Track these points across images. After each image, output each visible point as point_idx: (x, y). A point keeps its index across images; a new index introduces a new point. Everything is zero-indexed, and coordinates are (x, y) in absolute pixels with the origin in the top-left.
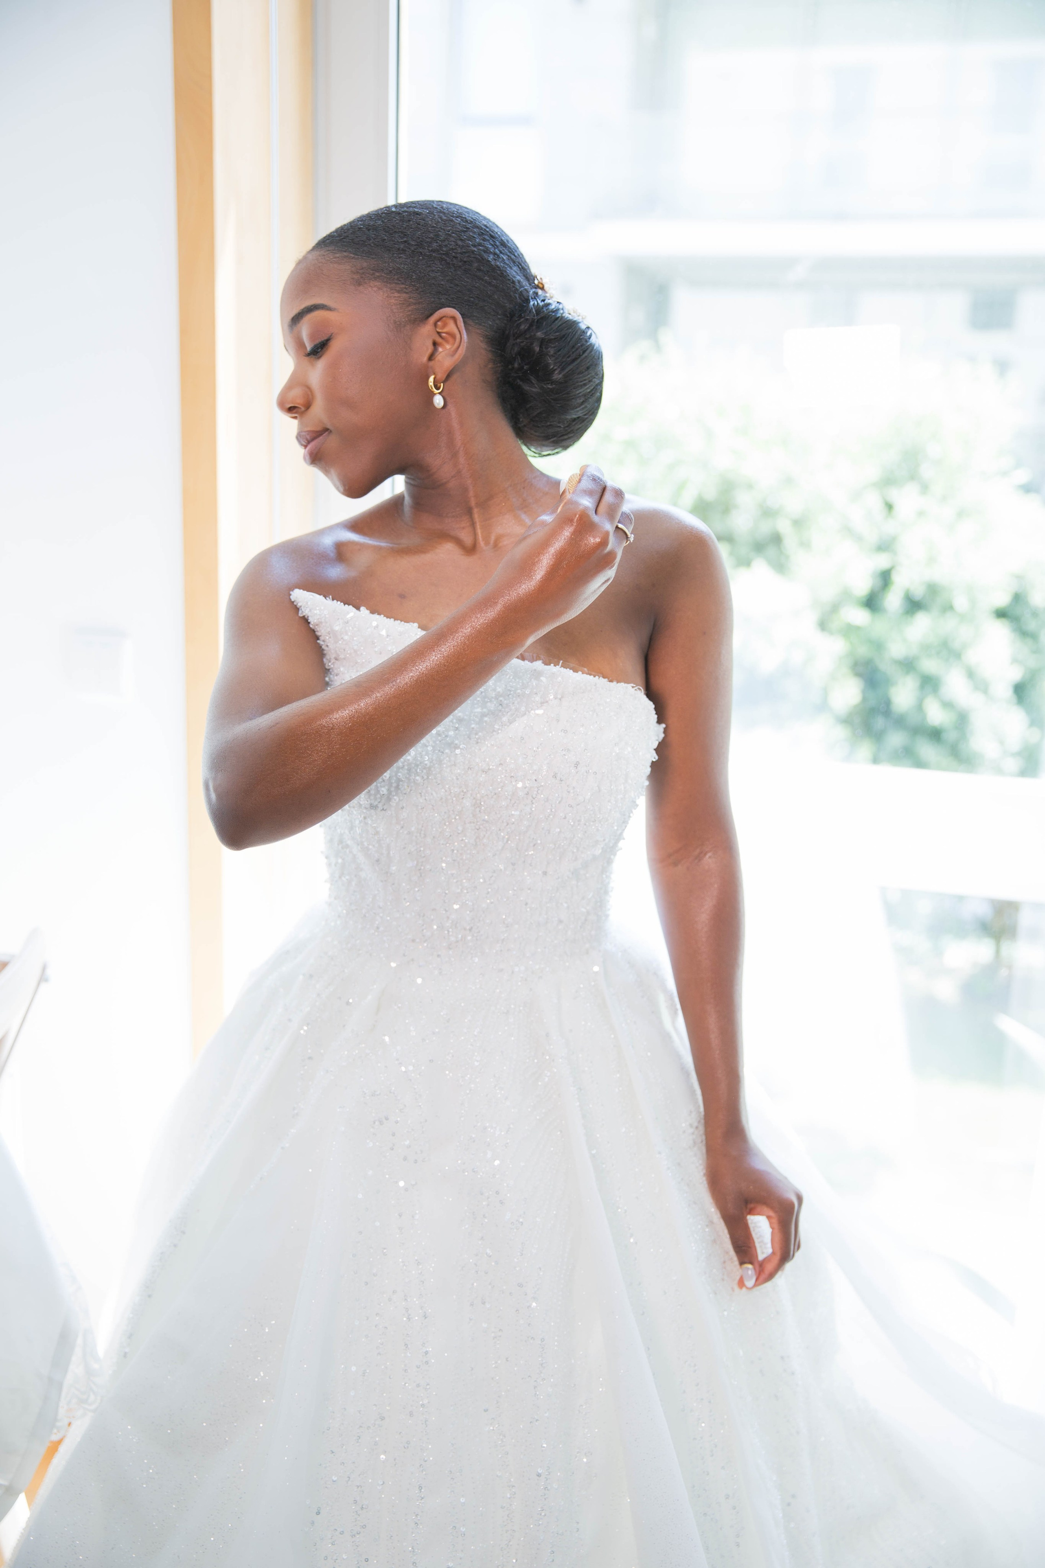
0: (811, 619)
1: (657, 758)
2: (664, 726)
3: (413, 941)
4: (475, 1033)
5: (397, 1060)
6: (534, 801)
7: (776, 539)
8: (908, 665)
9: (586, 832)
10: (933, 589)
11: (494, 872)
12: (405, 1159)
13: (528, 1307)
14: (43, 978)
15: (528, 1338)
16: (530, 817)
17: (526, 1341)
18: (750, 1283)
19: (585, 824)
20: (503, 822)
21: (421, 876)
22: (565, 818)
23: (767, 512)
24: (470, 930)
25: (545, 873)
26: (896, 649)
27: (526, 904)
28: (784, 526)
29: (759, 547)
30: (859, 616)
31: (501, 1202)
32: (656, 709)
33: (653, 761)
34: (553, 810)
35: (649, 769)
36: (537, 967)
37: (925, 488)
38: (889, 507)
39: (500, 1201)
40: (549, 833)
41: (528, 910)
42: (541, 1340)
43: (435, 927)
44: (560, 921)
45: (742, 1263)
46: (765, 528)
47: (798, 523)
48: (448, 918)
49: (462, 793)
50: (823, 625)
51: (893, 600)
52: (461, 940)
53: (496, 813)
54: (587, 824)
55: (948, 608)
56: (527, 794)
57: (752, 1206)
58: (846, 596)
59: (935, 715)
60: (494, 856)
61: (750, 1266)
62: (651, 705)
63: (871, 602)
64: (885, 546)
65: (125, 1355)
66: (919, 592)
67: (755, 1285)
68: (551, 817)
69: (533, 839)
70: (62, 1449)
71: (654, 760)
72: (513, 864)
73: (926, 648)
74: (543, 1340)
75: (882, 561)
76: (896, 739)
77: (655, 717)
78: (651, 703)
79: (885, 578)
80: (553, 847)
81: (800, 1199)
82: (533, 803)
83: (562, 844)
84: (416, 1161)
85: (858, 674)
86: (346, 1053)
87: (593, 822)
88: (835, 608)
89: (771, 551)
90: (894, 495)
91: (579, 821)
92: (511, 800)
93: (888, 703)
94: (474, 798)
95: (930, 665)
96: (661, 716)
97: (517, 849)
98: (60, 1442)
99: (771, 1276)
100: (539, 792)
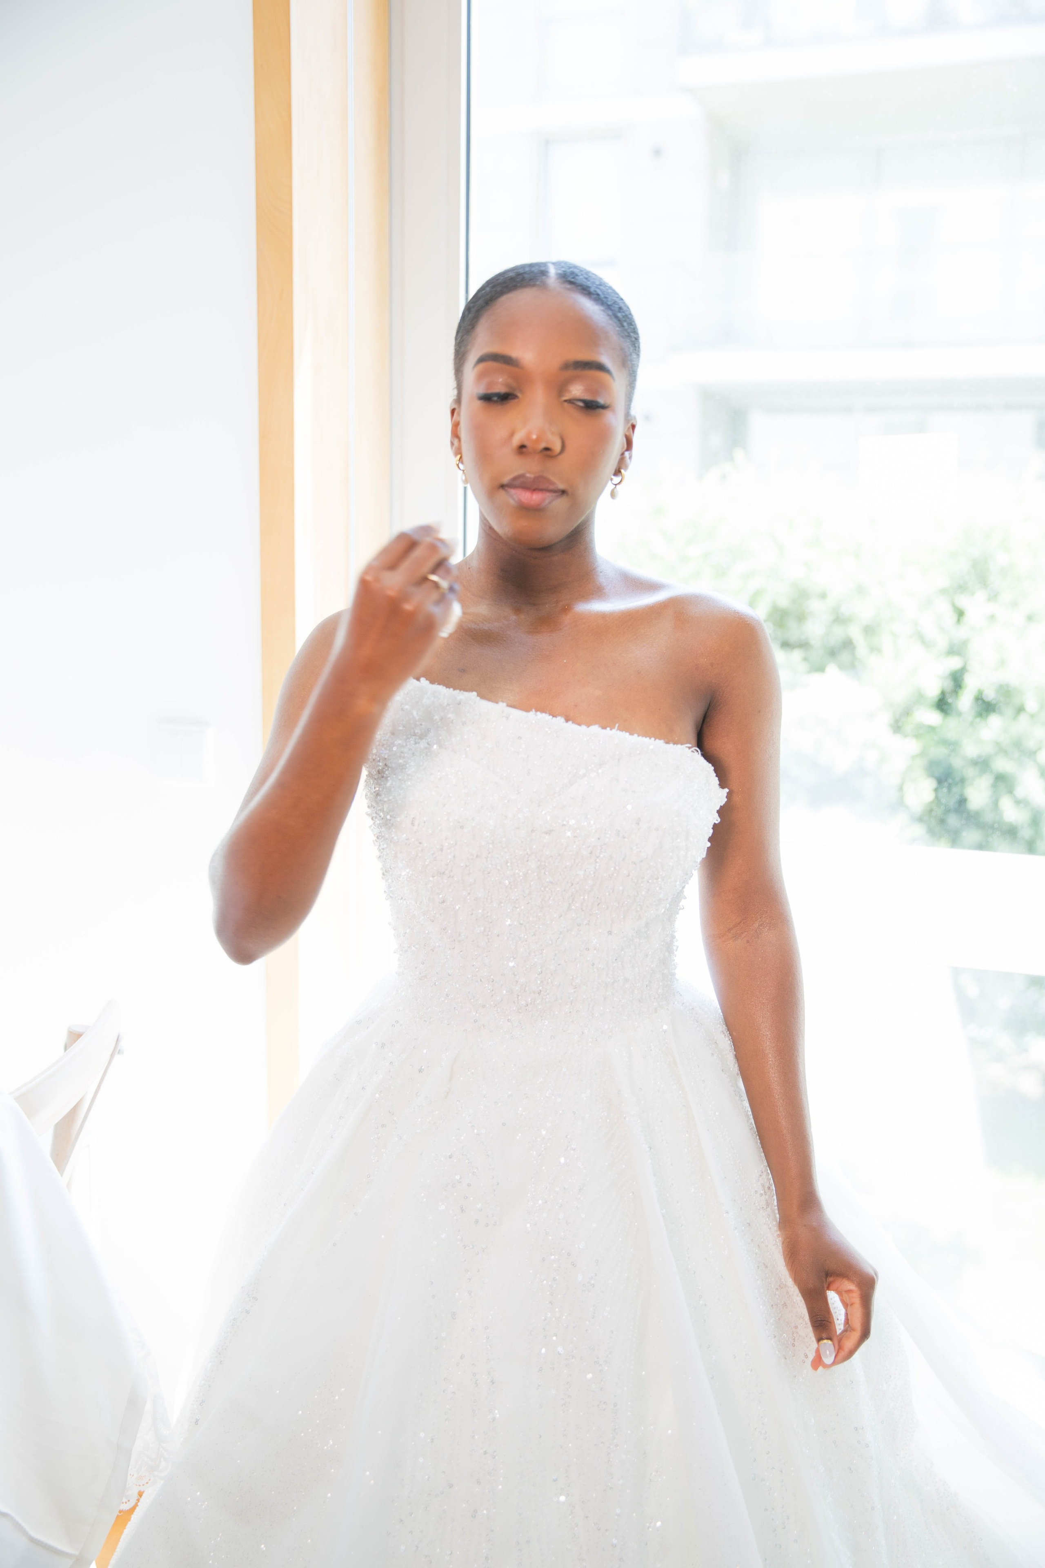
0: (885, 718)
1: (719, 820)
2: (727, 790)
3: (484, 1006)
4: (547, 1095)
5: (470, 1122)
6: (598, 860)
7: (848, 644)
8: (982, 764)
9: (649, 890)
10: (1006, 691)
11: (561, 933)
12: (477, 1222)
13: (600, 1371)
14: (116, 1050)
15: (601, 1402)
16: (594, 876)
17: (598, 1406)
18: (828, 1359)
19: (648, 882)
20: (567, 882)
21: (489, 941)
22: (628, 876)
23: (839, 619)
24: (539, 993)
25: (610, 933)
26: (970, 750)
27: (593, 965)
28: (855, 632)
29: (833, 653)
30: (933, 718)
31: (574, 1265)
32: (716, 771)
33: (715, 823)
34: (617, 868)
35: (711, 831)
36: (606, 1027)
37: (993, 597)
38: (960, 614)
39: (572, 1262)
40: (613, 891)
41: (595, 970)
42: (614, 1404)
43: (505, 992)
44: (626, 980)
45: (819, 1340)
46: (839, 632)
47: (869, 630)
48: (517, 982)
49: (527, 856)
50: (897, 727)
51: (965, 702)
52: (531, 1003)
53: (560, 874)
54: (650, 881)
55: (1020, 710)
56: (591, 853)
57: (830, 1279)
58: (919, 697)
59: (1011, 813)
60: (560, 917)
61: (829, 1342)
62: (710, 768)
63: (942, 705)
64: (954, 650)
65: (197, 1422)
66: (990, 695)
67: (834, 1363)
68: (615, 875)
69: (598, 898)
70: (135, 1517)
71: (717, 822)
72: (579, 925)
73: (1001, 750)
74: (615, 1405)
75: (955, 663)
76: (971, 835)
77: (715, 781)
78: (710, 765)
79: (957, 680)
80: (617, 905)
81: (876, 1274)
82: (597, 862)
83: (626, 902)
84: (487, 1225)
85: (932, 775)
86: (419, 1120)
87: (656, 879)
88: (907, 712)
89: (845, 657)
90: (963, 601)
91: (643, 878)
92: (575, 860)
93: (962, 801)
94: (539, 860)
95: (1002, 765)
96: (723, 779)
97: (582, 909)
98: (132, 1510)
99: (851, 1353)
100: (602, 850)
